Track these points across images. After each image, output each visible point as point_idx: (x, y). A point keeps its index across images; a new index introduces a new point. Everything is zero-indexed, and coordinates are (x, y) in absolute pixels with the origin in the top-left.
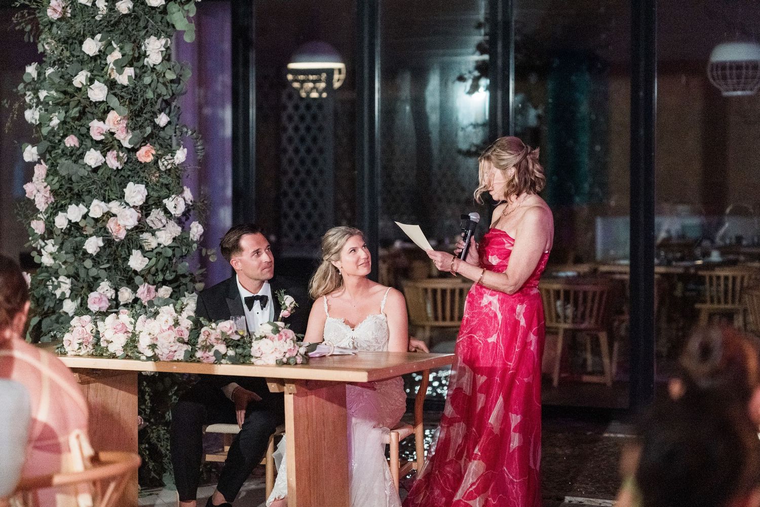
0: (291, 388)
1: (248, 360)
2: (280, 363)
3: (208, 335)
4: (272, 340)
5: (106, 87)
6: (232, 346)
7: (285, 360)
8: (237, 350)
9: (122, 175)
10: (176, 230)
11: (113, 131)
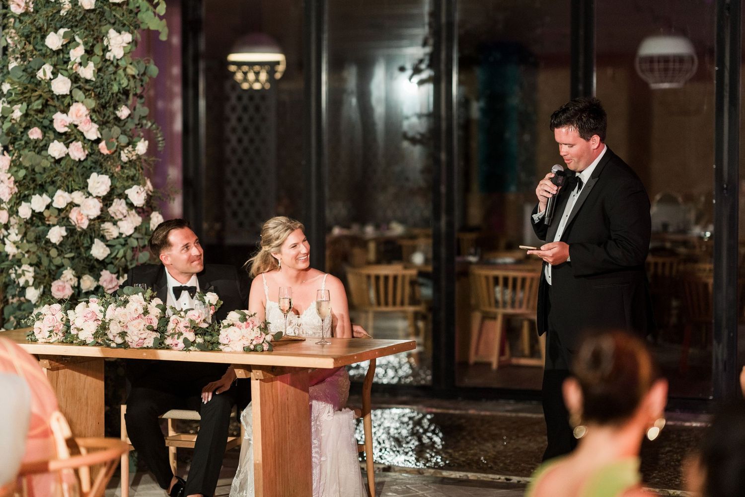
0: (258, 374)
1: (217, 347)
2: (247, 350)
3: (177, 324)
4: (240, 327)
5: (69, 80)
6: (200, 334)
7: (252, 347)
8: (206, 337)
9: (84, 167)
10: (137, 220)
11: (76, 123)
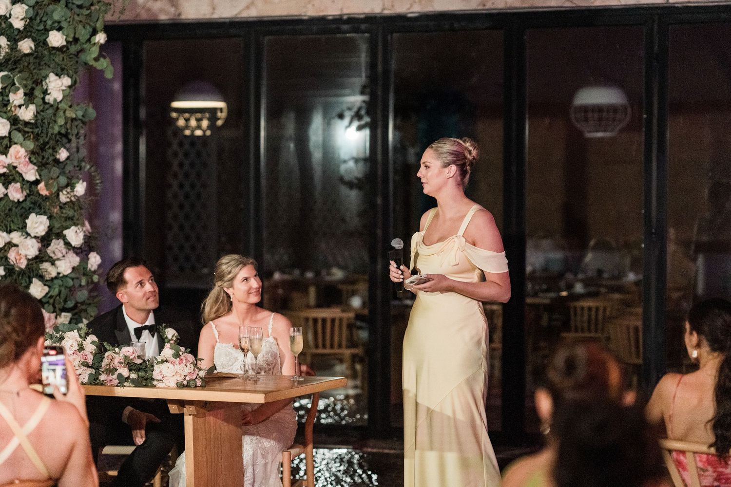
0: (191, 409)
1: (150, 382)
2: (180, 386)
3: (111, 360)
4: (173, 363)
5: (8, 123)
6: (135, 370)
7: (185, 382)
8: (140, 373)
9: (23, 207)
10: (75, 260)
11: (15, 164)
